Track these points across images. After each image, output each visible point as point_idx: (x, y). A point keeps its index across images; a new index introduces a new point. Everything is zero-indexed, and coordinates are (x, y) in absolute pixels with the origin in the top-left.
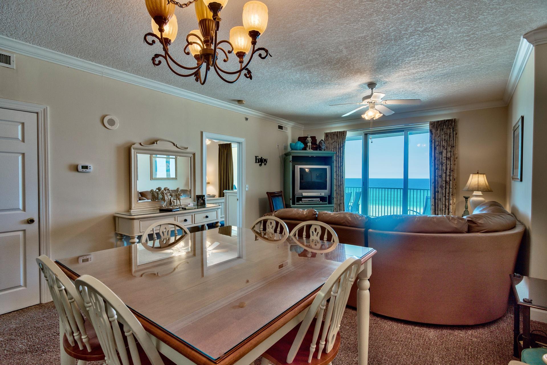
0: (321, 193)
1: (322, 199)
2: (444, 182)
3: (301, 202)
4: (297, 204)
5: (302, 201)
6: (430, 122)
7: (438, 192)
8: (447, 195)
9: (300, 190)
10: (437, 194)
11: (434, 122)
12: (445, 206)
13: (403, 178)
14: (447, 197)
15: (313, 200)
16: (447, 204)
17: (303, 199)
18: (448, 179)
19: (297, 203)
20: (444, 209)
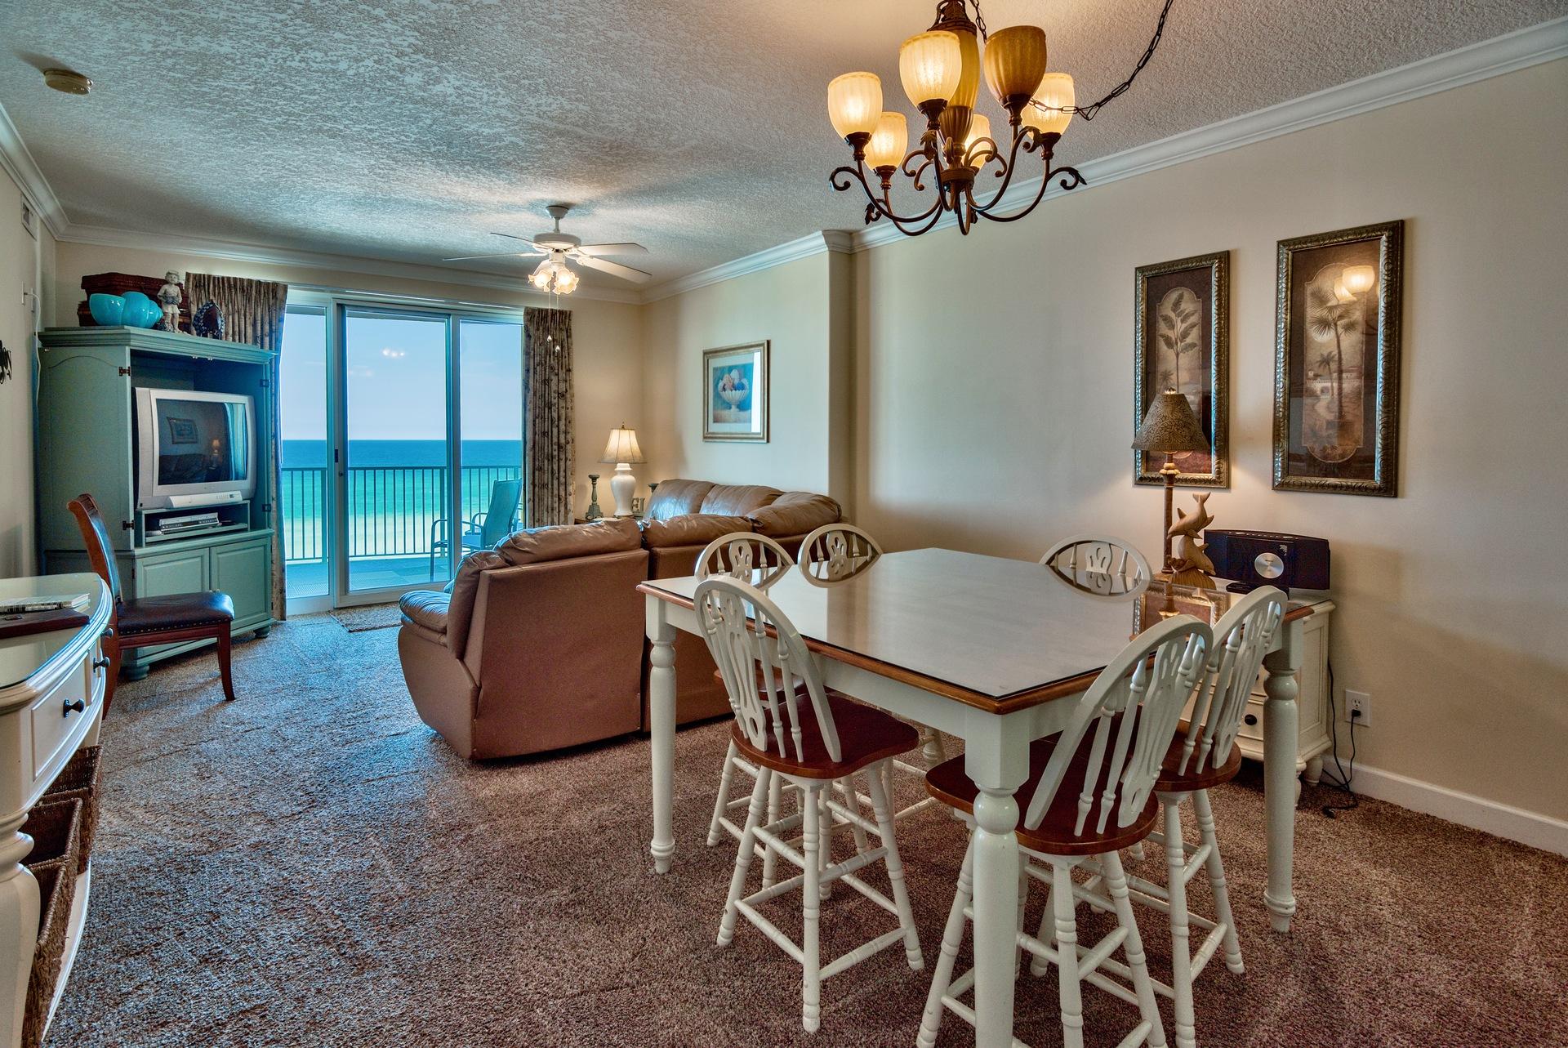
0: (231, 493)
1: (227, 513)
2: (555, 447)
3: (159, 532)
4: (149, 544)
5: (159, 529)
6: (527, 308)
7: (540, 469)
8: (562, 474)
9: (159, 484)
10: (537, 473)
11: (533, 310)
12: (559, 499)
13: (443, 437)
14: (562, 480)
15: (197, 522)
16: (562, 493)
17: (162, 522)
18: (562, 441)
19: (149, 539)
20: (556, 505)
